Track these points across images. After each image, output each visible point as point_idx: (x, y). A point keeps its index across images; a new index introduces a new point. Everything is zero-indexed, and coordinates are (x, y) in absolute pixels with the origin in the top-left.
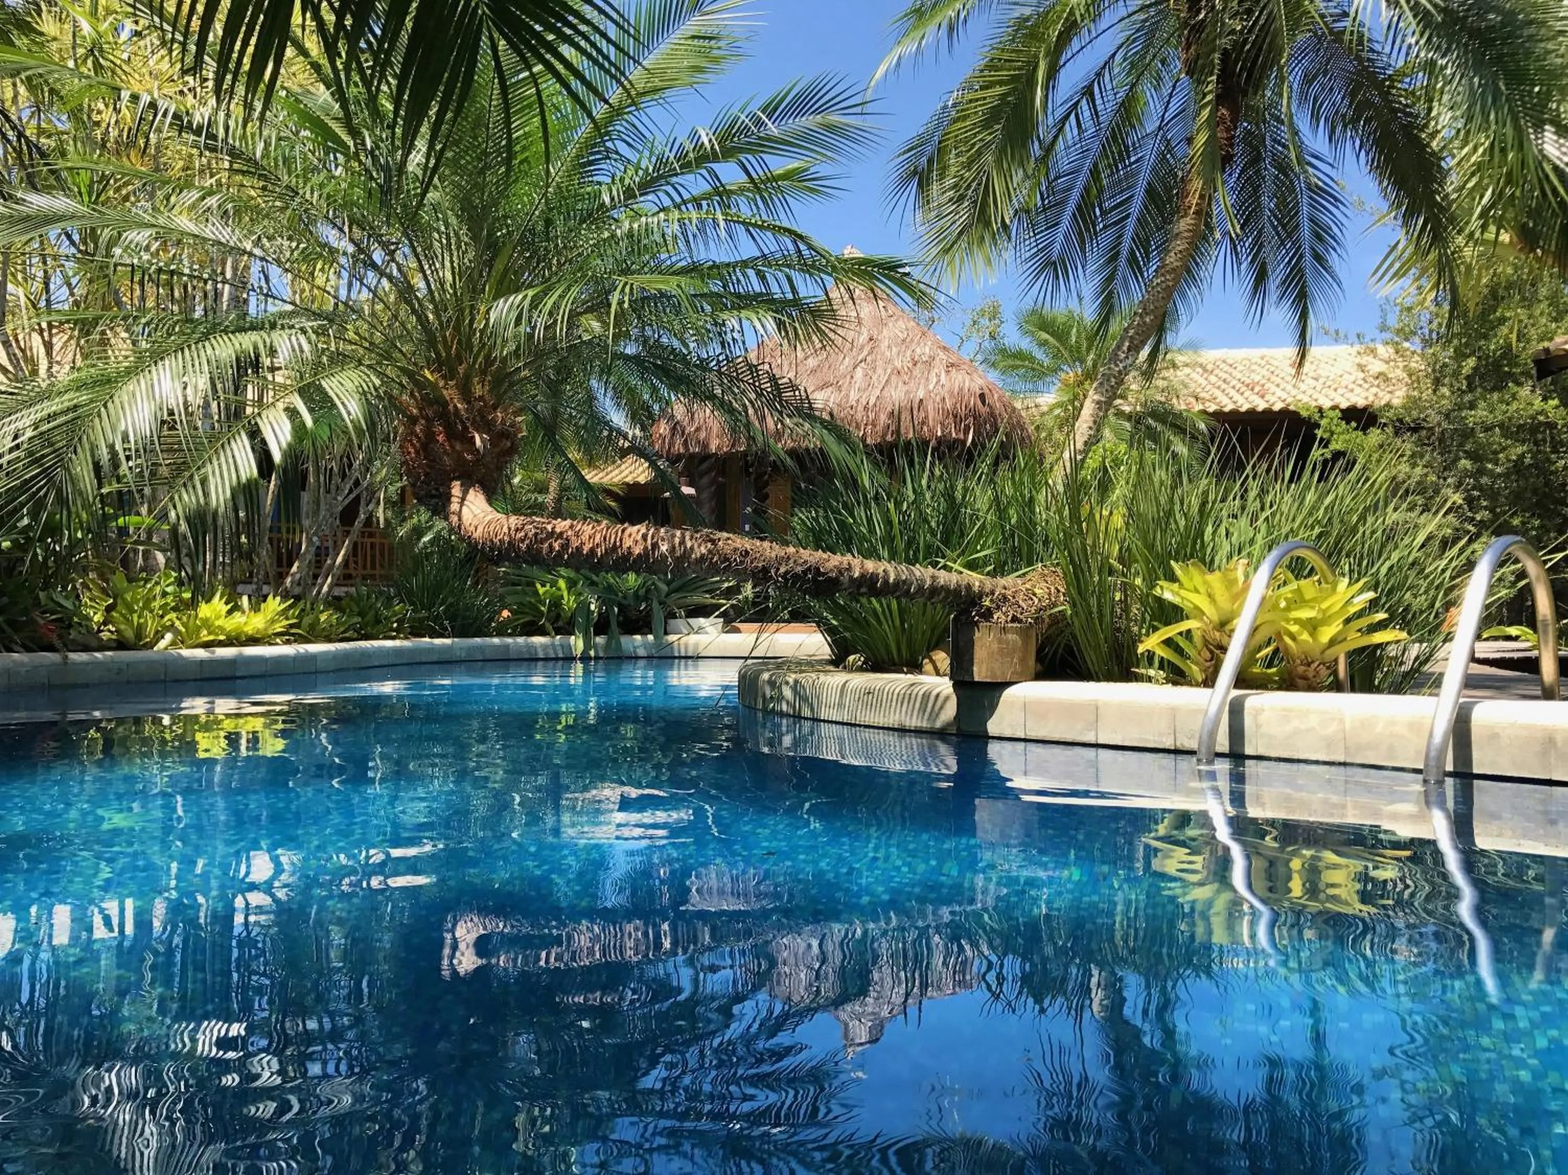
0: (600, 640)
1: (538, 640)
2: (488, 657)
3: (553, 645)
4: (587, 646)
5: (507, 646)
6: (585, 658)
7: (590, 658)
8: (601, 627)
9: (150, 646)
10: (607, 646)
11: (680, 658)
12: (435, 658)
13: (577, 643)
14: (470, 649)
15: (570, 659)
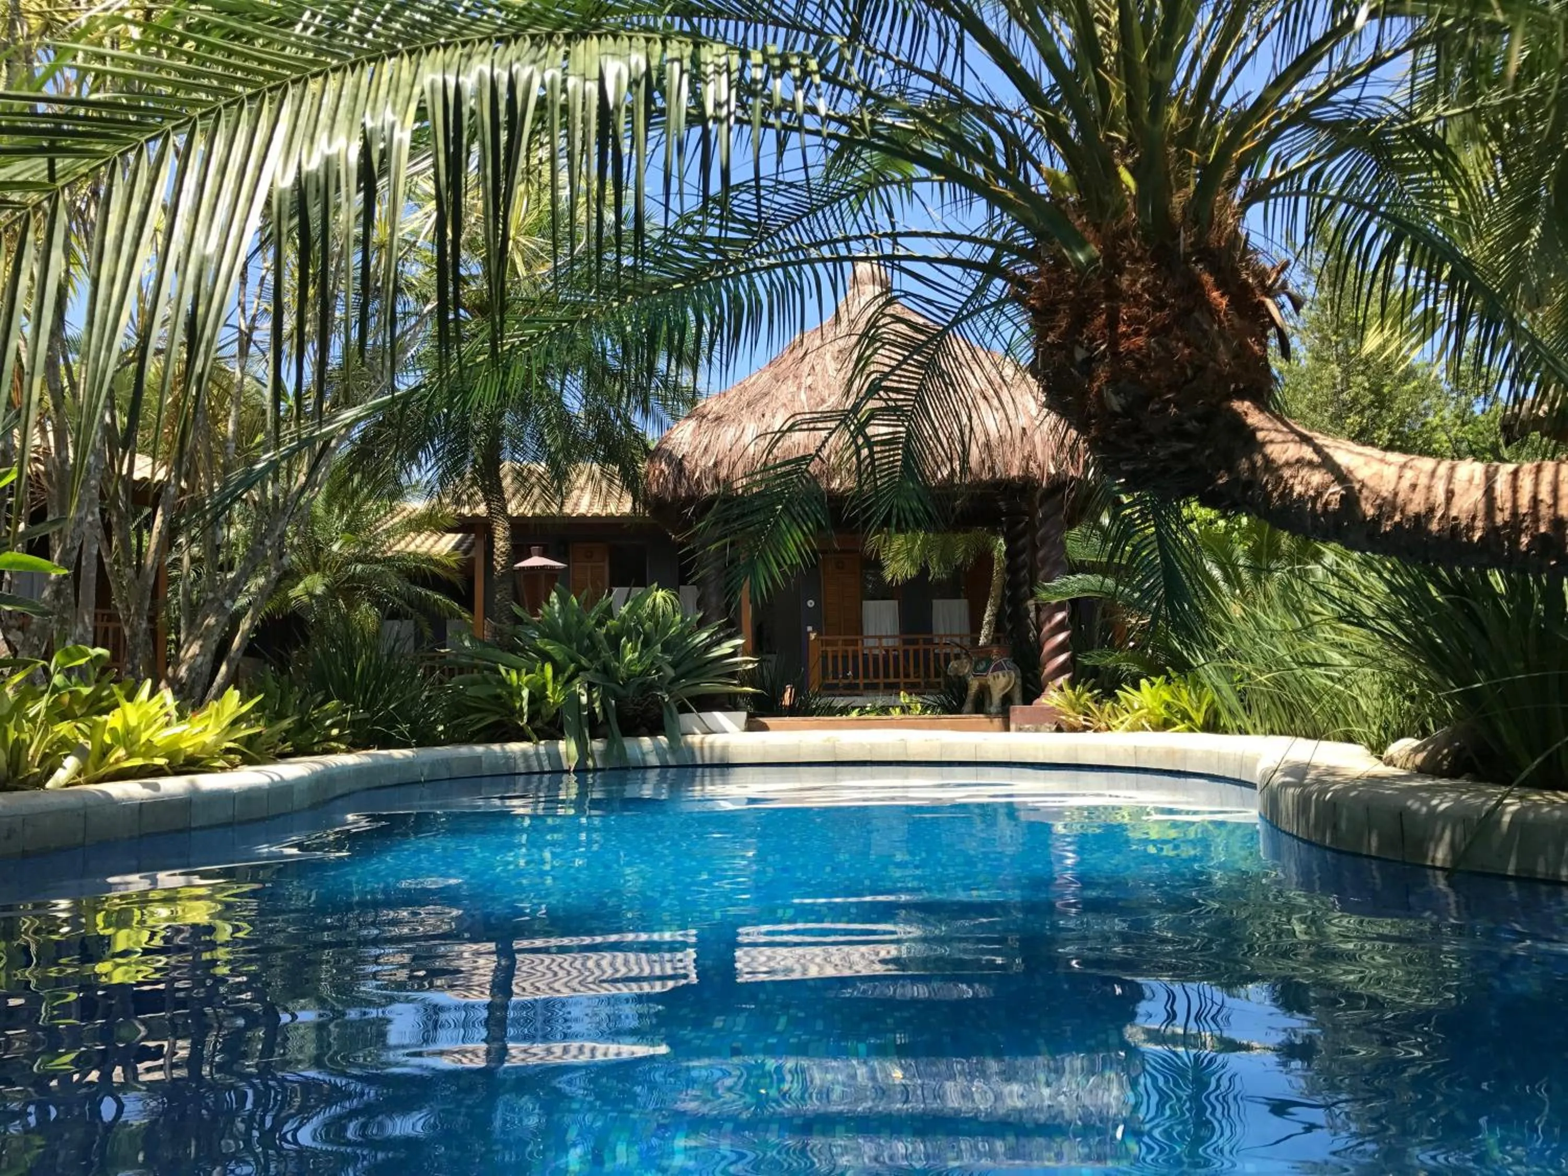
0: (597, 745)
1: (515, 747)
2: (456, 774)
3: (537, 754)
4: (584, 752)
5: (478, 759)
6: (581, 770)
7: (587, 770)
8: (596, 728)
9: (40, 782)
10: (606, 754)
11: (704, 766)
12: (395, 778)
13: (567, 748)
14: (434, 764)
15: (559, 771)
